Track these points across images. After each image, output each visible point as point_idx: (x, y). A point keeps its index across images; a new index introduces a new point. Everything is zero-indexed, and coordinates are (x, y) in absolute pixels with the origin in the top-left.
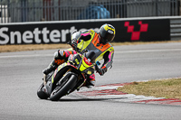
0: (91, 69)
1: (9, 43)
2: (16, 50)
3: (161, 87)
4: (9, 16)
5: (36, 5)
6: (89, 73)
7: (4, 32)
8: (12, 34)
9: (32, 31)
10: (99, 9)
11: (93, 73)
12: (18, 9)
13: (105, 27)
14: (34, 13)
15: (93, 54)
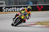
0: (25, 18)
2: (7, 13)
3: (47, 23)
4: (5, 4)
5: (13, 1)
6: (24, 19)
8: (6, 9)
9: (12, 8)
10: (30, 2)
11: (25, 19)
12: (8, 2)
13: (29, 7)
14: (12, 3)
15: (25, 14)
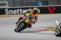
1: (9, 14)
2: (11, 16)
4: (9, 5)
5: (18, 1)
6: (29, 23)
7: (7, 10)
8: (10, 11)
9: (16, 10)
10: (39, 3)
12: (12, 2)
14: (17, 4)
